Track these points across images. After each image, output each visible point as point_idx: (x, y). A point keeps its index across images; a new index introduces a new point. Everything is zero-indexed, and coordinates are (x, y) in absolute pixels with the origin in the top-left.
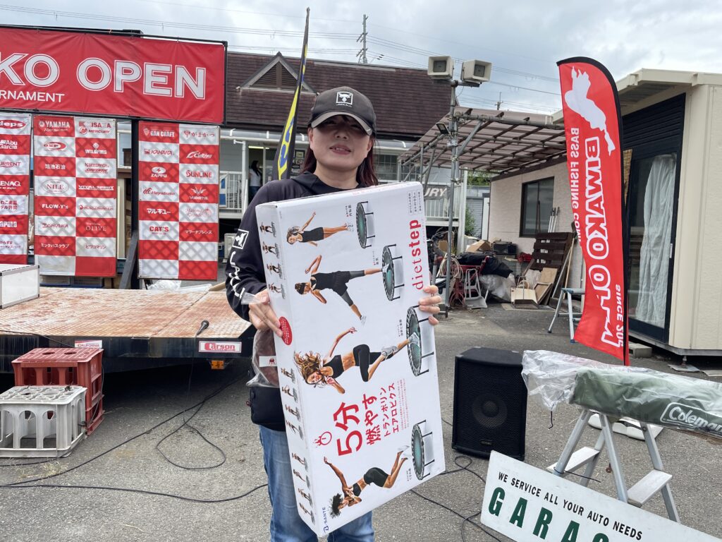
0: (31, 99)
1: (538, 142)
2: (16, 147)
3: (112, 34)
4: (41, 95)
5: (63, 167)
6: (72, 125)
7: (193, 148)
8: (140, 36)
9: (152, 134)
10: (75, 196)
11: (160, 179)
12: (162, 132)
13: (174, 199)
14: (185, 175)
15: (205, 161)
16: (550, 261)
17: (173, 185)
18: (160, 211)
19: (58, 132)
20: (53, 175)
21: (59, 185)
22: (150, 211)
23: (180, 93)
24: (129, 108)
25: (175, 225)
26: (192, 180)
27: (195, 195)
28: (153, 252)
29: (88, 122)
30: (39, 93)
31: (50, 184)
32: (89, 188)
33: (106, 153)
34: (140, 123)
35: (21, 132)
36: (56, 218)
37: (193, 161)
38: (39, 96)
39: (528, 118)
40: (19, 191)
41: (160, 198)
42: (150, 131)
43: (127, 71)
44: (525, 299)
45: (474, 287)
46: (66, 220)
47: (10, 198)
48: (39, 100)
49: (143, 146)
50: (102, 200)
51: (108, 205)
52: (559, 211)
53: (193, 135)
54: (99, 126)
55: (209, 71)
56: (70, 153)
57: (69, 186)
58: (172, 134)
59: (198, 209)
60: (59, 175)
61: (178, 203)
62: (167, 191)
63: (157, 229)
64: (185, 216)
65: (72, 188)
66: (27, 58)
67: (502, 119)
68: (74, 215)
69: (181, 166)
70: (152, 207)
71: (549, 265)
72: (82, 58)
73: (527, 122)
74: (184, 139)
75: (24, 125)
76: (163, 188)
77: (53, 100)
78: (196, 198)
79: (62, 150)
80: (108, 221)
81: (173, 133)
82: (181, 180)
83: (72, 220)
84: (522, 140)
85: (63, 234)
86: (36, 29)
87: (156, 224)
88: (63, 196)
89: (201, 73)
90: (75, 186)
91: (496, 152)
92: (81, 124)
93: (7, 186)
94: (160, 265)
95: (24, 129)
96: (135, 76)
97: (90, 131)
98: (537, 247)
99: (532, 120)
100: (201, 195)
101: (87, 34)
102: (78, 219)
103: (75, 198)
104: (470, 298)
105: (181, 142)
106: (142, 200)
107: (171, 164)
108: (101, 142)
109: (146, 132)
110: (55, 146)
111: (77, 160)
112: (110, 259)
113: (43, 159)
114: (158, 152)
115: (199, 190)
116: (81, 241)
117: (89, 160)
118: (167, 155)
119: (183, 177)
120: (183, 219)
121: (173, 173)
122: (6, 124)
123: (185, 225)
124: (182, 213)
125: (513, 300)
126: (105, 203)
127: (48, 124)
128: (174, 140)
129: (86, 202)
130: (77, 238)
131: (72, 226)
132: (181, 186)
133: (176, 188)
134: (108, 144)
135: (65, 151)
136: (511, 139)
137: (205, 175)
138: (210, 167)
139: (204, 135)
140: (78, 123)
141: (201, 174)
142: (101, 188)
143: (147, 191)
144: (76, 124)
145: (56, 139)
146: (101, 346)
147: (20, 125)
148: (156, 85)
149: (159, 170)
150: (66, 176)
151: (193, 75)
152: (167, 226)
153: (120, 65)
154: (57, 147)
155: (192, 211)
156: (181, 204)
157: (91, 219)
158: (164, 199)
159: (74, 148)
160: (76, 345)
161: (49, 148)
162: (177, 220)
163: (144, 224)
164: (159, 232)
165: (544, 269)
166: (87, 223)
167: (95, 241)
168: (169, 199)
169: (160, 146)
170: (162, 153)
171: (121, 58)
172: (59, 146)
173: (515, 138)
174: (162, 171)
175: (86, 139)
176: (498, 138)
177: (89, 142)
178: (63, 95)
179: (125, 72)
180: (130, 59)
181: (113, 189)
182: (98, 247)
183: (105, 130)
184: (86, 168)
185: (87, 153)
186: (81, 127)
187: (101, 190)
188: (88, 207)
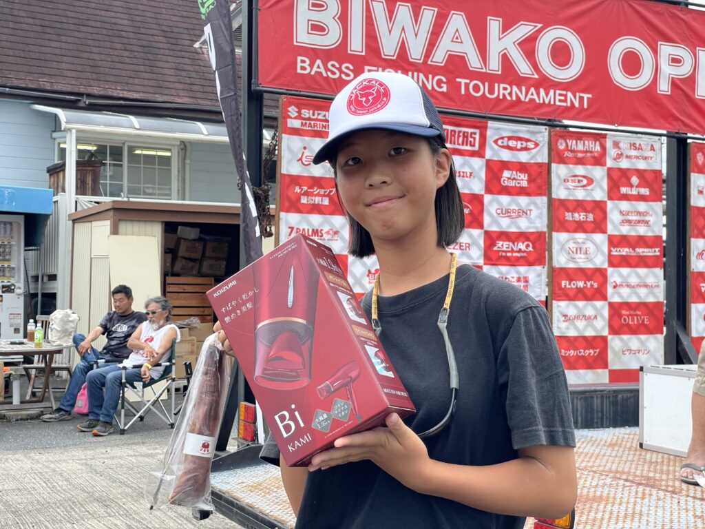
0: (547, 102)
2: (525, 184)
4: (560, 95)
5: (591, 217)
6: (603, 147)
10: (606, 266)
19: (583, 158)
20: (575, 231)
21: (584, 247)
24: (678, 119)
30: (558, 92)
31: (572, 245)
32: (625, 251)
33: (648, 193)
35: (533, 157)
36: (581, 304)
38: (558, 98)
40: (531, 258)
43: (676, 61)
46: (595, 307)
47: (518, 272)
48: (558, 103)
49: (696, 181)
50: (642, 271)
51: (651, 280)
54: (640, 148)
56: (599, 193)
57: (598, 248)
60: (585, 231)
65: (602, 253)
66: (540, 31)
68: (604, 298)
72: (615, 37)
75: (537, 145)
77: (577, 104)
79: (589, 188)
80: (651, 307)
83: (603, 307)
85: (590, 333)
88: (590, 266)
90: (606, 250)
93: (512, 251)
95: (537, 153)
96: (684, 70)
102: (611, 305)
103: (606, 270)
106: (695, 271)
108: (640, 173)
109: (700, 158)
110: (579, 181)
111: (610, 205)
113: (563, 203)
116: (615, 343)
117: (625, 205)
122: (512, 143)
127: (570, 144)
129: (621, 275)
130: (610, 337)
131: (603, 317)
134: (650, 178)
135: (592, 190)
140: (612, 144)
142: (641, 251)
143: (700, 255)
144: (609, 144)
145: (580, 170)
147: (531, 145)
150: (593, 231)
153: (666, 50)
154: (581, 184)
157: (628, 305)
159: (605, 185)
161: (571, 185)
163: (698, 311)
166: (624, 312)
167: (634, 342)
172: (585, 182)
175: (620, 170)
177: (625, 175)
178: (590, 96)
179: (672, 62)
180: (679, 41)
181: (658, 254)
182: (639, 351)
183: (646, 155)
184: (622, 218)
185: (622, 192)
186: (615, 150)
187: (641, 254)
188: (624, 284)
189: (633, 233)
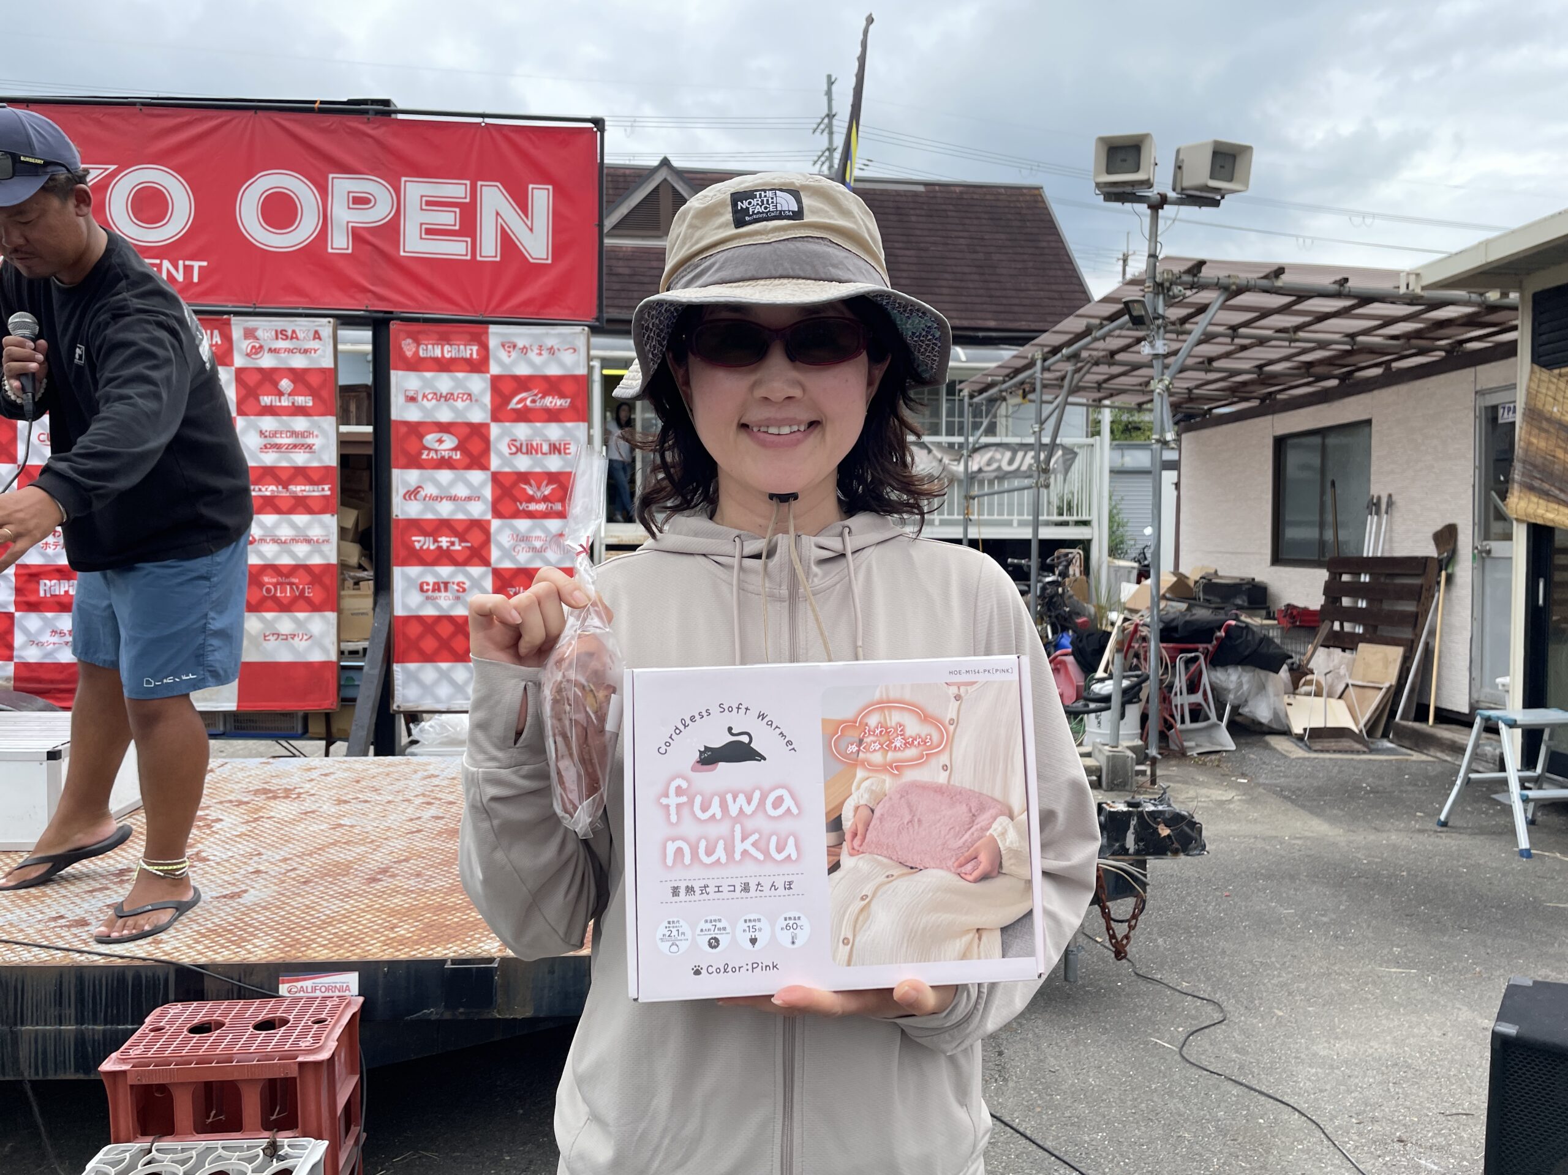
1: (1336, 337)
3: (321, 111)
6: (227, 339)
7: (523, 383)
8: (389, 113)
9: (422, 354)
11: (444, 463)
12: (447, 348)
13: (479, 510)
14: (506, 451)
15: (553, 416)
16: (1375, 628)
17: (477, 476)
18: (444, 542)
22: (420, 542)
23: (489, 249)
24: (365, 290)
25: (483, 576)
26: (523, 464)
27: (531, 499)
28: (429, 644)
29: (265, 327)
32: (269, 490)
33: (310, 404)
34: (394, 326)
37: (523, 416)
39: (1346, 280)
41: (445, 510)
42: (418, 344)
43: (360, 201)
44: (1329, 725)
45: (1198, 698)
49: (401, 382)
50: (301, 519)
51: (316, 532)
52: (1390, 503)
53: (524, 350)
54: (294, 336)
55: (561, 194)
58: (471, 351)
59: (538, 533)
61: (489, 522)
62: (461, 491)
63: (437, 587)
64: (506, 554)
66: (113, 175)
67: (1279, 283)
69: (495, 430)
70: (425, 534)
71: (1373, 637)
72: (249, 173)
73: (1340, 288)
74: (500, 363)
76: (452, 484)
77: (180, 277)
78: (533, 507)
80: (317, 571)
81: (475, 348)
82: (495, 463)
84: (1301, 334)
86: (133, 104)
87: (436, 575)
89: (541, 197)
91: (1216, 364)
92: (249, 334)
94: (445, 676)
96: (378, 213)
97: (270, 350)
98: (1333, 591)
99: (1353, 284)
100: (545, 499)
101: (260, 113)
104: (1189, 725)
105: (495, 369)
106: (400, 517)
107: (470, 425)
108: (298, 376)
109: (408, 348)
112: (324, 665)
114: (439, 397)
115: (539, 488)
117: (268, 423)
118: (460, 404)
119: (500, 455)
120: (500, 559)
121: (475, 447)
123: (507, 576)
124: (500, 546)
125: (1297, 729)
126: (309, 525)
128: (478, 366)
129: (261, 526)
132: (496, 478)
133: (483, 485)
134: (315, 381)
136: (1269, 333)
137: (555, 449)
138: (566, 430)
139: (551, 350)
140: (241, 333)
141: (545, 448)
142: (298, 489)
143: (412, 494)
144: (237, 333)
146: (355, 989)
148: (432, 232)
149: (440, 441)
151: (522, 203)
152: (460, 578)
153: (342, 185)
155: (523, 538)
156: (495, 524)
157: (275, 569)
158: (454, 512)
160: (283, 989)
162: (486, 562)
163: (406, 578)
164: (443, 594)
165: (1361, 646)
166: (266, 579)
167: (285, 623)
168: (466, 512)
169: (444, 382)
170: (448, 397)
171: (345, 169)
173: (1279, 331)
174: (450, 442)
175: (260, 370)
176: (1242, 330)
177: (269, 378)
178: (205, 264)
179: (354, 203)
180: (366, 171)
181: (328, 493)
182: (293, 636)
183: (307, 347)
184: (262, 441)
185: (263, 404)
186: (248, 342)
187: (300, 494)
188: (268, 539)
189: (284, 464)
